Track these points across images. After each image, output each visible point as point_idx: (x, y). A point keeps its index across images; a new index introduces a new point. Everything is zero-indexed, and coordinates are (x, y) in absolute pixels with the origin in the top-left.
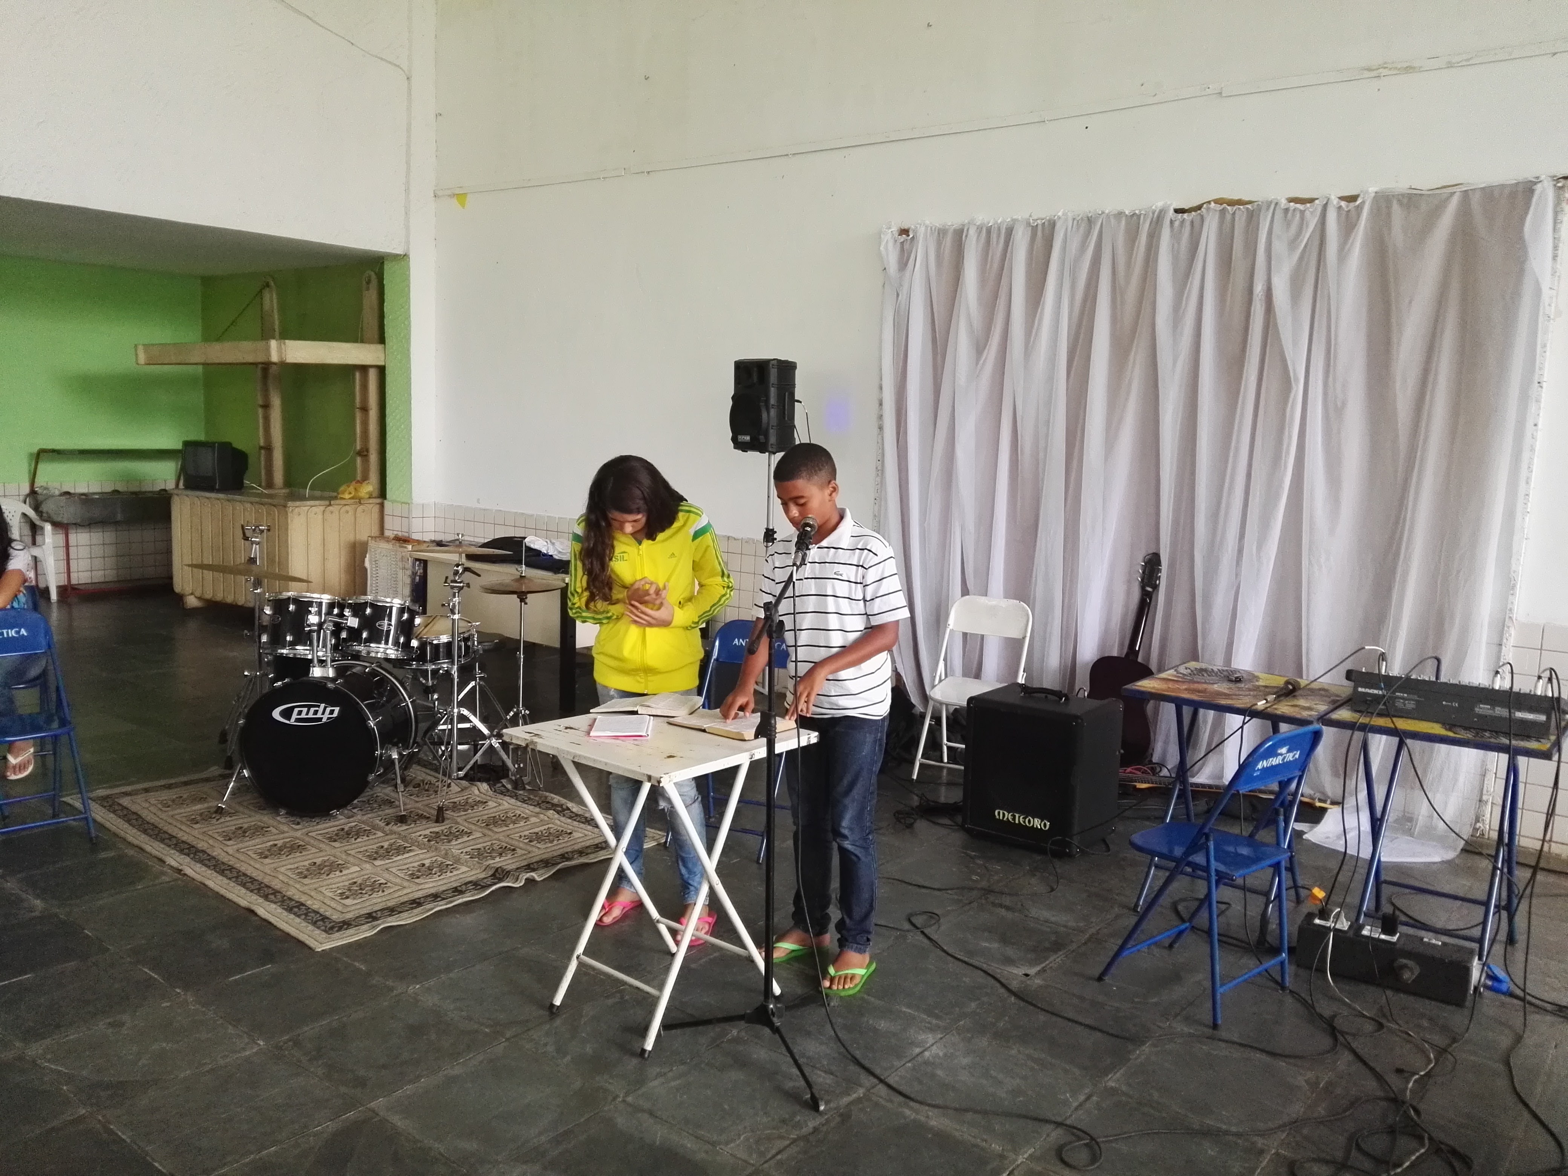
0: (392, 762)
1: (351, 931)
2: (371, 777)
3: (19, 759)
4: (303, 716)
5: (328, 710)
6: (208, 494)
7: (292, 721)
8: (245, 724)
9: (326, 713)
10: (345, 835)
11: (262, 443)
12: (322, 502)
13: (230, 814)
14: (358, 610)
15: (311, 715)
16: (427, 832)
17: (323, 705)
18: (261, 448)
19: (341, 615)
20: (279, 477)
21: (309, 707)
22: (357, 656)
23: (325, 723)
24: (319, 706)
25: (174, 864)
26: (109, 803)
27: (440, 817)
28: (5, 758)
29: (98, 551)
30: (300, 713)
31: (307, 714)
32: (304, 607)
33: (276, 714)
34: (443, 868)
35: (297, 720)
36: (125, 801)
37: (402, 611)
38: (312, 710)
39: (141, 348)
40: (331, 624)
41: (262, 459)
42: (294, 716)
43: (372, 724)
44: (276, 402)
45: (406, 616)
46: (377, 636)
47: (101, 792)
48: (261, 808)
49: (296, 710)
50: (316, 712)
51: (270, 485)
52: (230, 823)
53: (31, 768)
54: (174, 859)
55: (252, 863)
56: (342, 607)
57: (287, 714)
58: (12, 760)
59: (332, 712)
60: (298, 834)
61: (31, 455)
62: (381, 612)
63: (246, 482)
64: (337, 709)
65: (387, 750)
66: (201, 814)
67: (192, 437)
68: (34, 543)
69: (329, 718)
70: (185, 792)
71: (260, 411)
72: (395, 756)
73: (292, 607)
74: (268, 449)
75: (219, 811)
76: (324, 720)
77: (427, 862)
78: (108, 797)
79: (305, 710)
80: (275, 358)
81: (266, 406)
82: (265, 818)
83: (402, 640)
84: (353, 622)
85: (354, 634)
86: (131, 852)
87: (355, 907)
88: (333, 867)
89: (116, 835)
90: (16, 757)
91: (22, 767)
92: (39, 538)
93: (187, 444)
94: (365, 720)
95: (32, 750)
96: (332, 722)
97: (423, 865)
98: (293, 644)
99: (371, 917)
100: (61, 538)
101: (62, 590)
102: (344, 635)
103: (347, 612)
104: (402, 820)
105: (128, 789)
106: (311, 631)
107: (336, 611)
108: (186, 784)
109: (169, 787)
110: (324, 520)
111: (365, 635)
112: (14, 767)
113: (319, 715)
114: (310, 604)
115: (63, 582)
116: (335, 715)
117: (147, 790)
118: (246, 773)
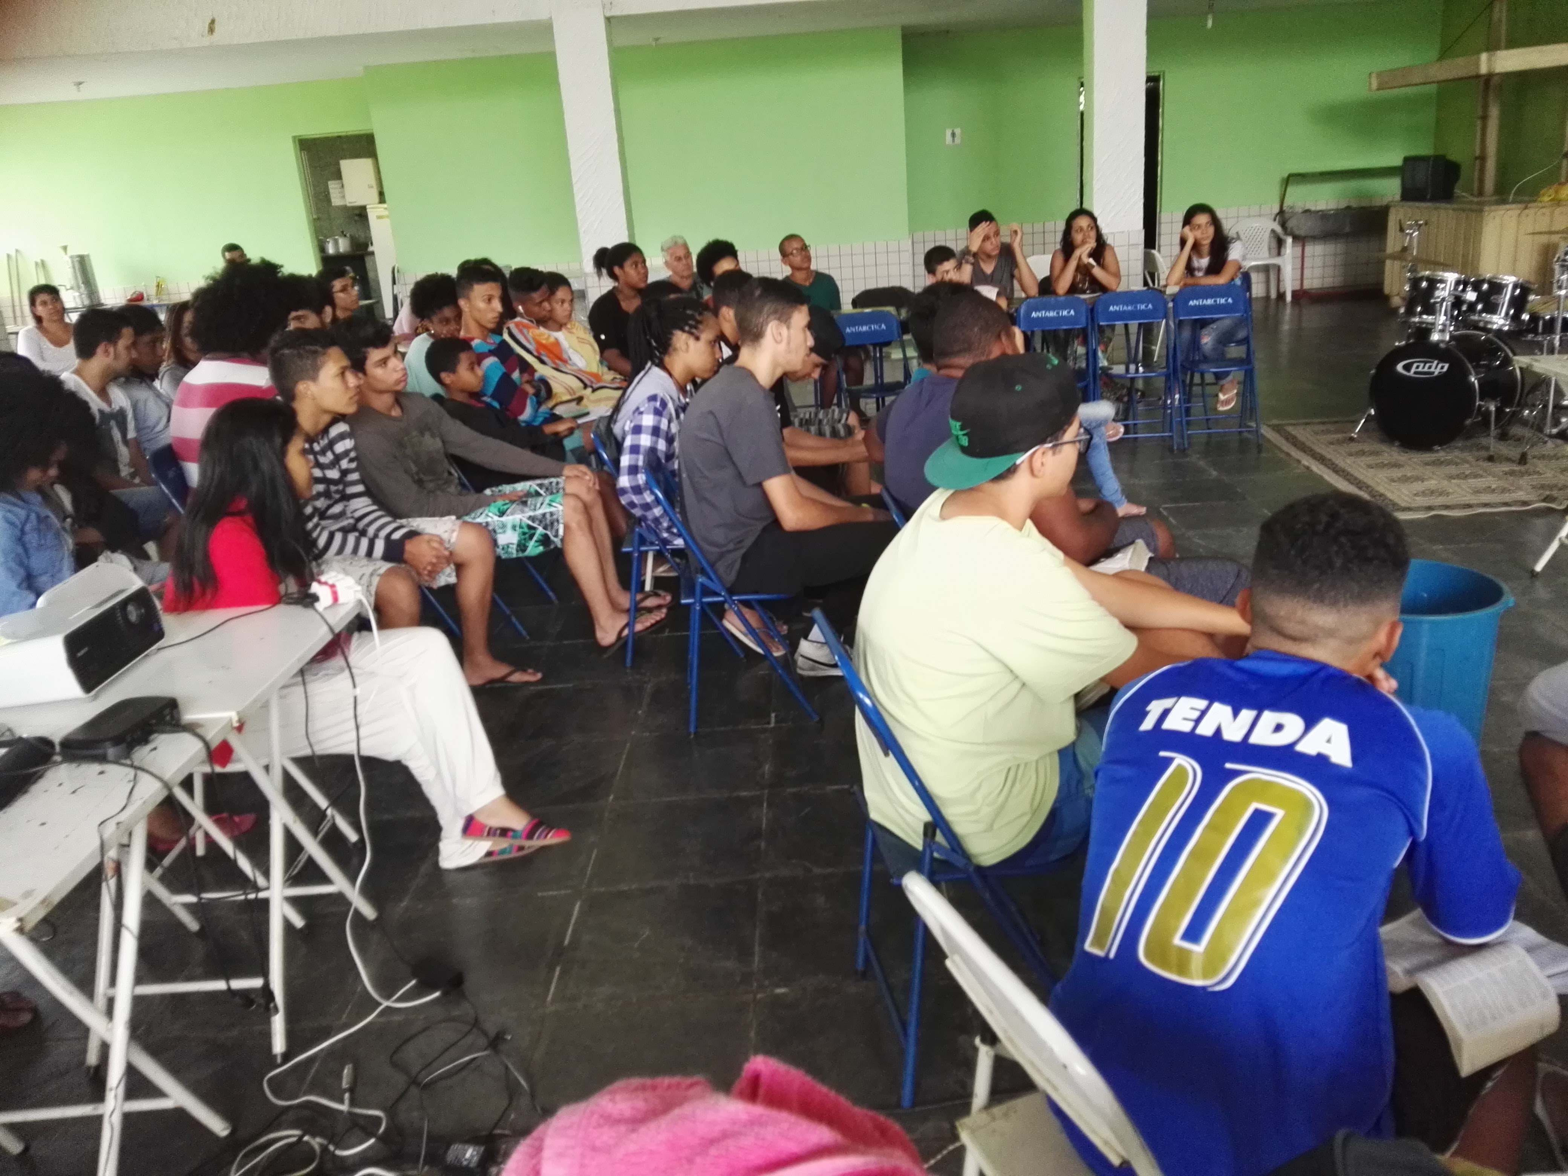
0: (1488, 412)
1: (1411, 513)
2: (1468, 422)
3: (1226, 396)
4: (1420, 369)
5: (1440, 366)
6: (1417, 204)
7: (1411, 373)
8: (1377, 373)
9: (1438, 368)
10: (1438, 463)
11: (1478, 153)
12: (1520, 206)
13: (1359, 442)
14: (1476, 287)
15: (1426, 369)
16: (1507, 469)
17: (1436, 362)
18: (1476, 158)
19: (1464, 290)
20: (1489, 184)
21: (1426, 363)
22: (1475, 326)
23: (1437, 377)
24: (1433, 362)
25: (1306, 463)
26: (1278, 429)
27: (1523, 459)
28: (1217, 396)
29: (1330, 260)
30: (1418, 367)
31: (1424, 367)
32: (1433, 283)
33: (1400, 367)
34: (1504, 490)
35: (1415, 373)
36: (1290, 429)
37: (1515, 286)
38: (1428, 365)
39: (1374, 75)
40: (1453, 297)
41: (1477, 168)
42: (1413, 370)
43: (1473, 379)
44: (1494, 112)
45: (1518, 291)
46: (1491, 308)
47: (1275, 422)
48: (1382, 441)
49: (1415, 365)
50: (1430, 367)
51: (1481, 193)
52: (1355, 447)
53: (1233, 404)
54: (1306, 461)
55: (1361, 470)
56: (1466, 283)
57: (1407, 367)
58: (1222, 397)
59: (1442, 368)
60: (1403, 458)
61: (1283, 179)
62: (1497, 287)
63: (1457, 191)
64: (1446, 366)
65: (1486, 402)
66: (1338, 440)
67: (1413, 153)
68: (1279, 254)
69: (1440, 373)
70: (1332, 427)
71: (1479, 123)
72: (1492, 408)
73: (1424, 284)
74: (1482, 158)
75: (1352, 439)
76: (1436, 373)
77: (1494, 486)
78: (1278, 425)
79: (1422, 365)
80: (1484, 70)
81: (1484, 118)
82: (1383, 447)
83: (1512, 312)
84: (1471, 296)
85: (1472, 306)
86: (1282, 456)
87: (1421, 501)
88: (1418, 479)
89: (1276, 446)
90: (1224, 395)
91: (1227, 402)
92: (1283, 250)
93: (1407, 160)
94: (1466, 374)
95: (1235, 391)
96: (1442, 376)
97: (1490, 487)
98: (1421, 313)
99: (1430, 508)
100: (1299, 249)
101: (1295, 294)
102: (1464, 308)
103: (1469, 289)
104: (1491, 459)
105: (1294, 422)
106: (1436, 303)
107: (1461, 287)
108: (1336, 422)
109: (1323, 423)
110: (1519, 223)
111: (1480, 307)
112: (1223, 402)
113: (1432, 370)
114: (1442, 281)
115: (1298, 287)
116: (1445, 369)
117: (1307, 424)
118: (1373, 412)
